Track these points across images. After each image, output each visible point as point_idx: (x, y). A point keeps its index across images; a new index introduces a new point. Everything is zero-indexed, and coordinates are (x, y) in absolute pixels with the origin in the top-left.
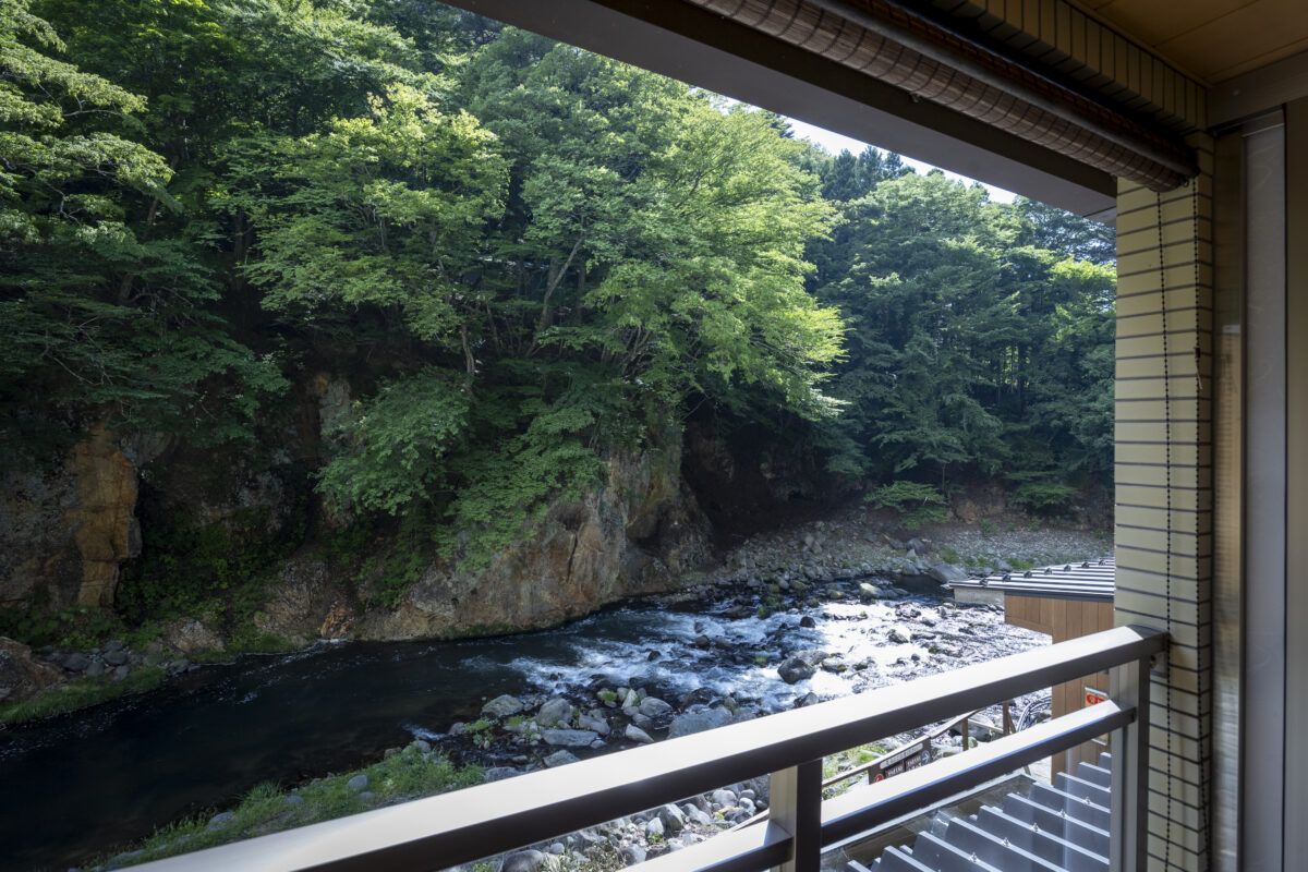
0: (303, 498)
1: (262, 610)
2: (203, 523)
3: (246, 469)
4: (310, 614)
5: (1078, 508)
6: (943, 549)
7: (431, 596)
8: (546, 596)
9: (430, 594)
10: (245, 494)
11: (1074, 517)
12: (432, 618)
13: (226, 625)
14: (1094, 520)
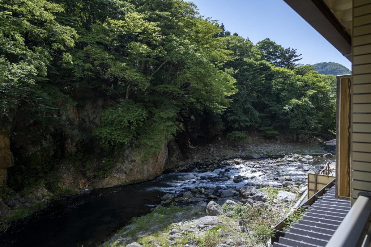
0: (59, 143)
1: (59, 182)
2: (31, 153)
3: (43, 133)
4: (74, 182)
5: (277, 137)
6: (247, 150)
7: (119, 172)
8: (151, 169)
9: (119, 171)
10: (44, 142)
11: (276, 140)
12: (119, 179)
13: (49, 188)
14: (282, 140)
